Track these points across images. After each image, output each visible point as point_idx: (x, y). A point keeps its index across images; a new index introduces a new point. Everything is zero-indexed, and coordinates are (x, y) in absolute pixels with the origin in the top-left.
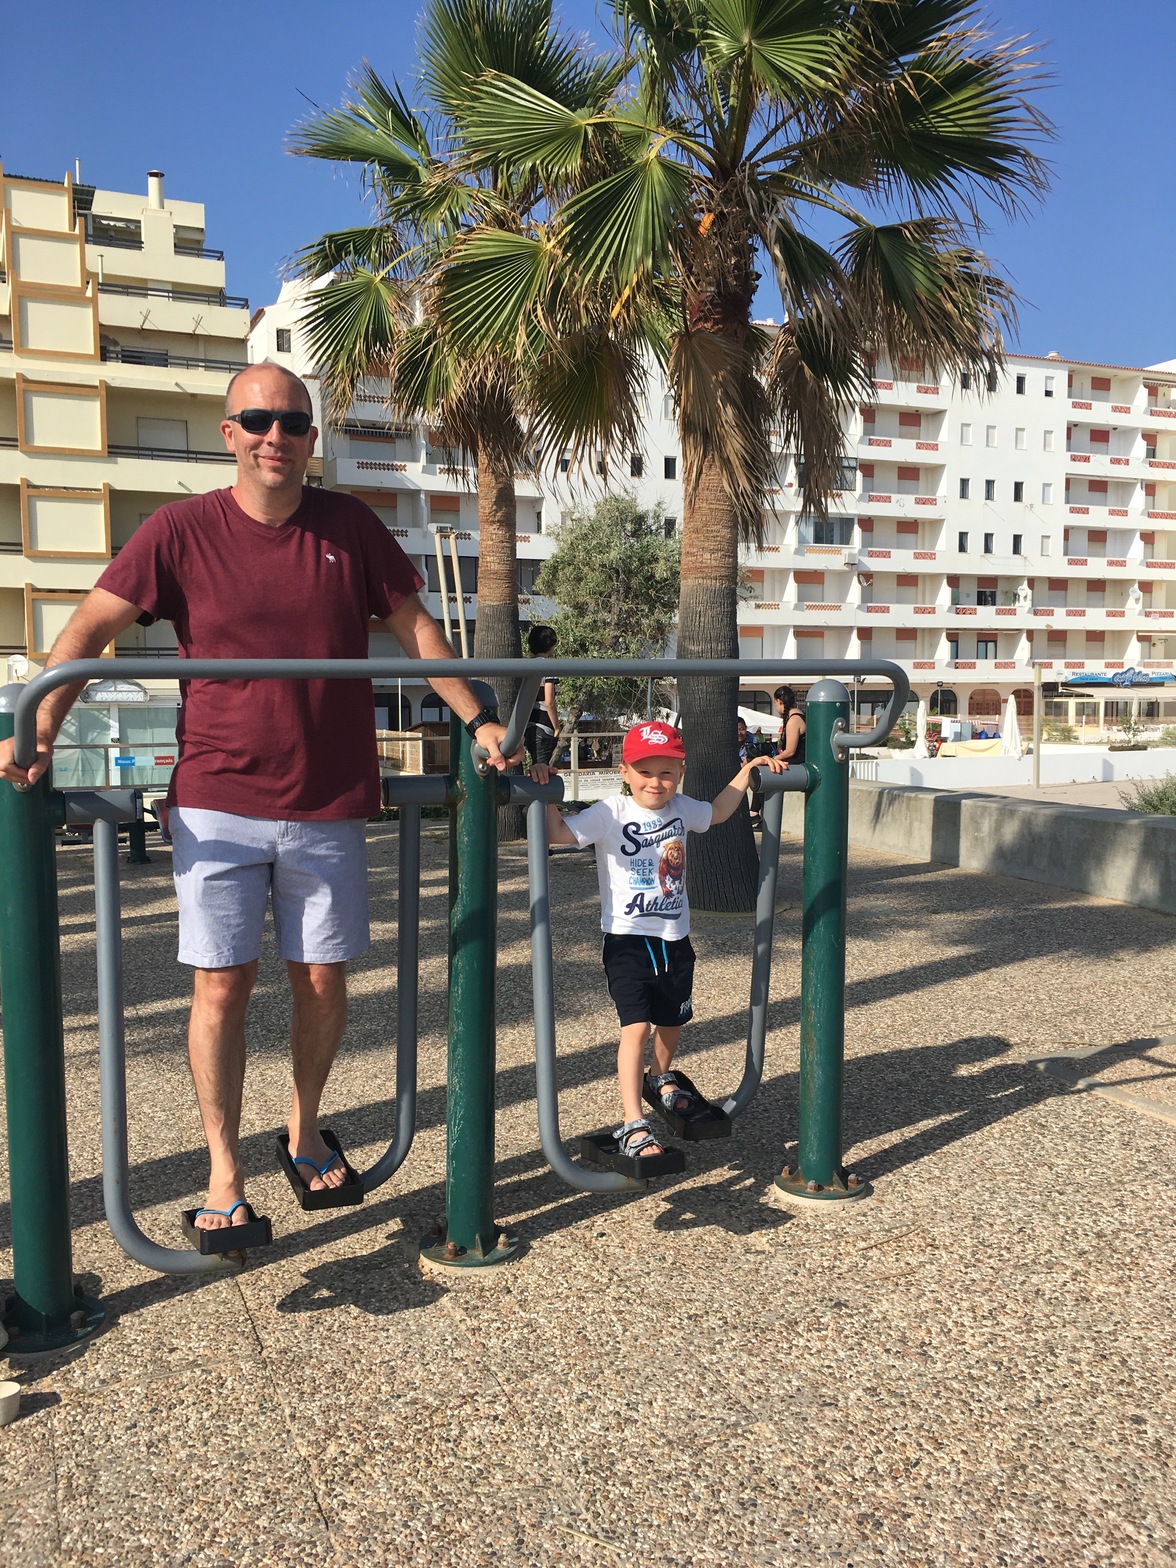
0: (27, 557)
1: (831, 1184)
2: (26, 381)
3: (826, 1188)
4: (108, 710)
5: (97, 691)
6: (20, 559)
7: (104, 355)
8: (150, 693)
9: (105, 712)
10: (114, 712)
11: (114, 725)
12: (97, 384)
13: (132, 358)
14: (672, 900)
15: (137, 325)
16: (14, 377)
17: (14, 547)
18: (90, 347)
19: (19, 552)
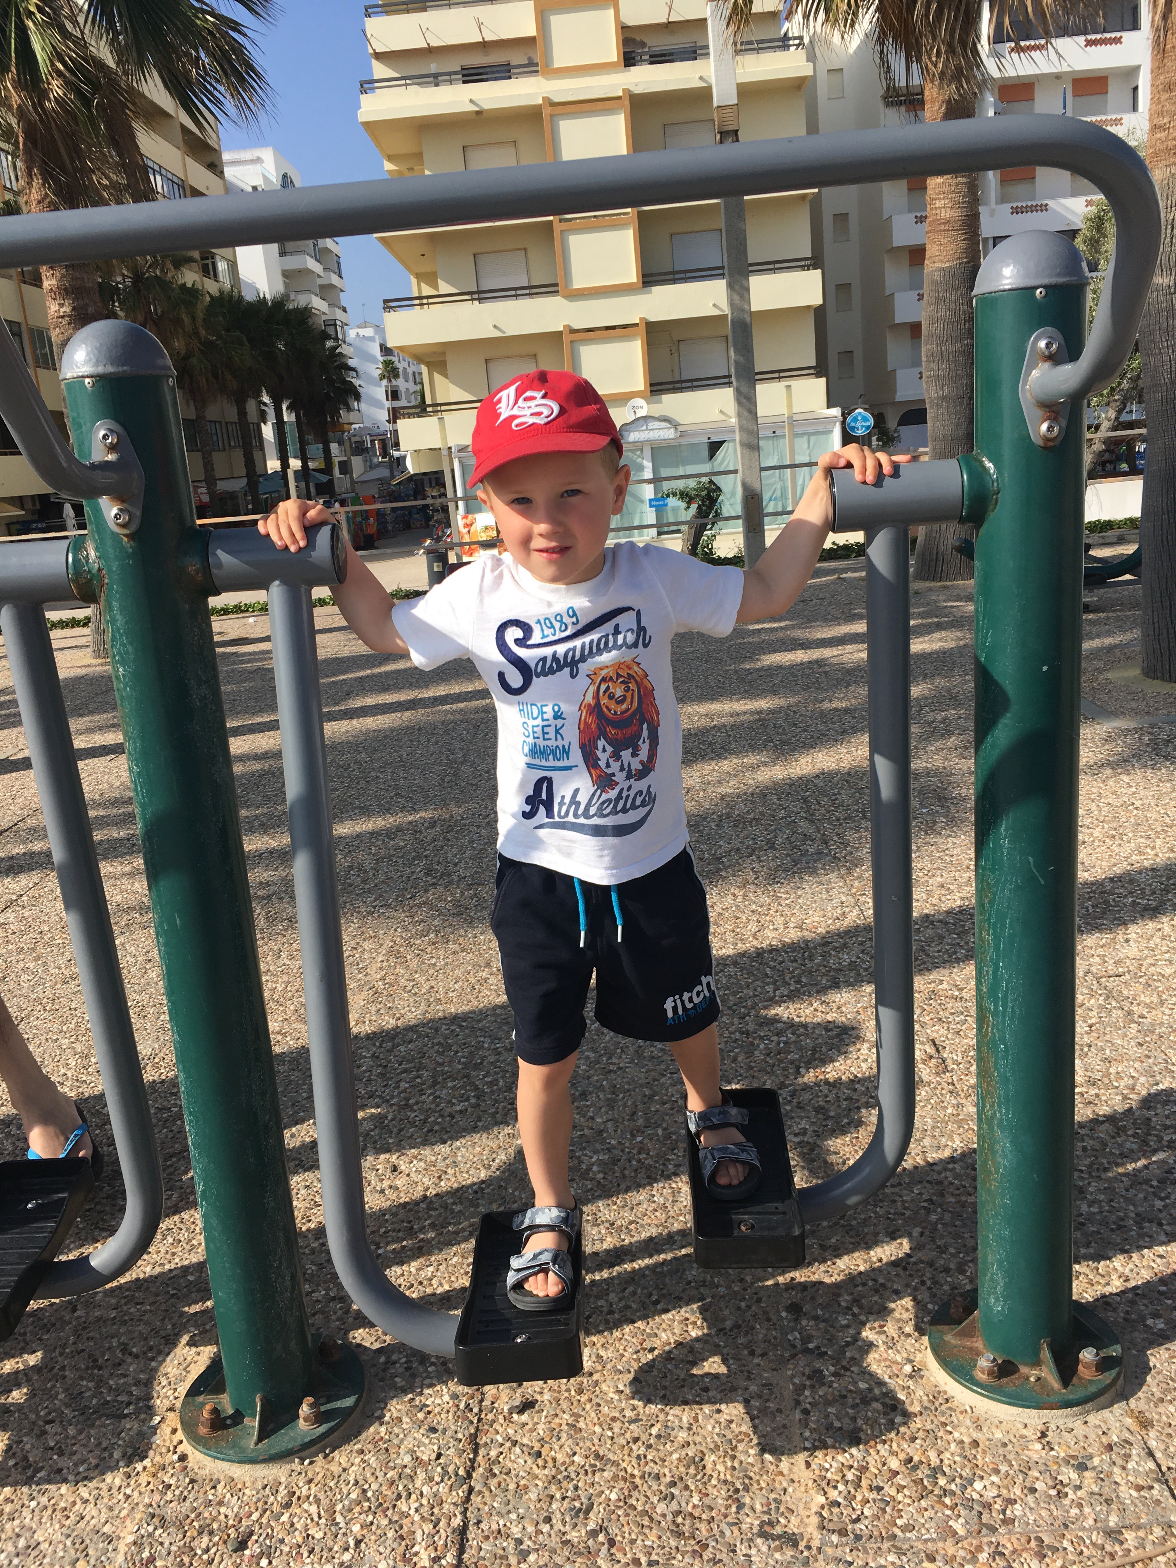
0: (564, 297)
1: (1037, 1363)
2: (553, 104)
3: (1024, 1370)
4: (642, 450)
5: (630, 431)
6: (557, 300)
7: (629, 60)
8: (680, 428)
9: (639, 453)
10: (647, 452)
11: (648, 465)
12: (620, 94)
13: (659, 58)
14: (613, 794)
15: (663, 20)
16: (541, 102)
17: (550, 289)
18: (612, 53)
19: (556, 292)
